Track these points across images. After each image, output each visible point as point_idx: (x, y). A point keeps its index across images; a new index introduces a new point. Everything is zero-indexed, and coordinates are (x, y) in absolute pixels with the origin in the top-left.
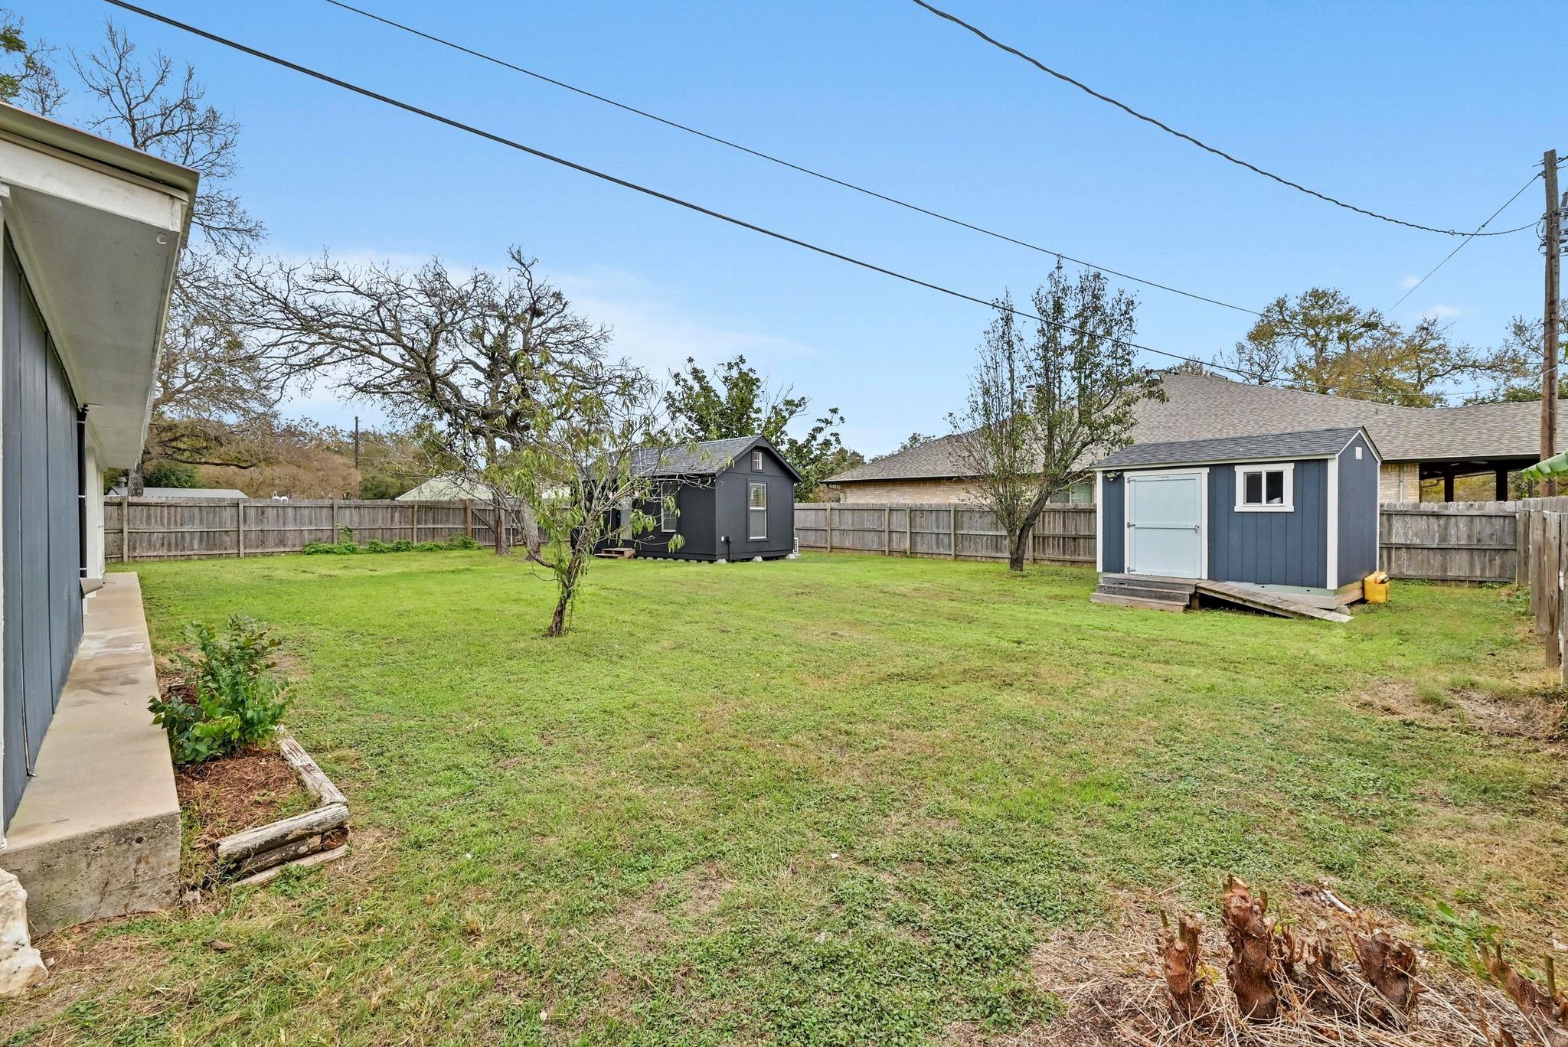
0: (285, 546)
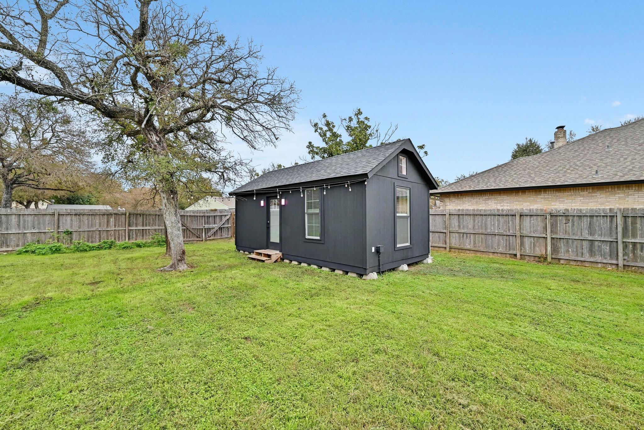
0: (8, 246)
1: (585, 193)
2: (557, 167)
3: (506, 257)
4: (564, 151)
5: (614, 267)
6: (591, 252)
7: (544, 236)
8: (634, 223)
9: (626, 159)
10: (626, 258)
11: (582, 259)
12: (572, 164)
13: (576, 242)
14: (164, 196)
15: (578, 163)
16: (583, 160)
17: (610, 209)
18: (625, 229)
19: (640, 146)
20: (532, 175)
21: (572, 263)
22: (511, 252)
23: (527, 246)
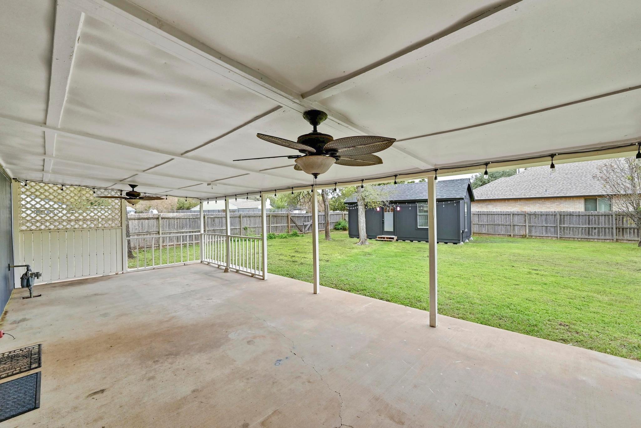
1: (541, 202)
2: (524, 186)
3: (505, 236)
4: (527, 175)
5: (556, 238)
6: (546, 232)
7: (525, 225)
8: (564, 218)
9: (559, 183)
10: (561, 234)
11: (542, 235)
12: (532, 184)
13: (539, 227)
14: (361, 207)
15: (536, 184)
16: (538, 182)
17: (554, 212)
18: (560, 220)
19: (566, 175)
20: (512, 191)
21: (538, 238)
22: (508, 234)
23: (516, 230)
